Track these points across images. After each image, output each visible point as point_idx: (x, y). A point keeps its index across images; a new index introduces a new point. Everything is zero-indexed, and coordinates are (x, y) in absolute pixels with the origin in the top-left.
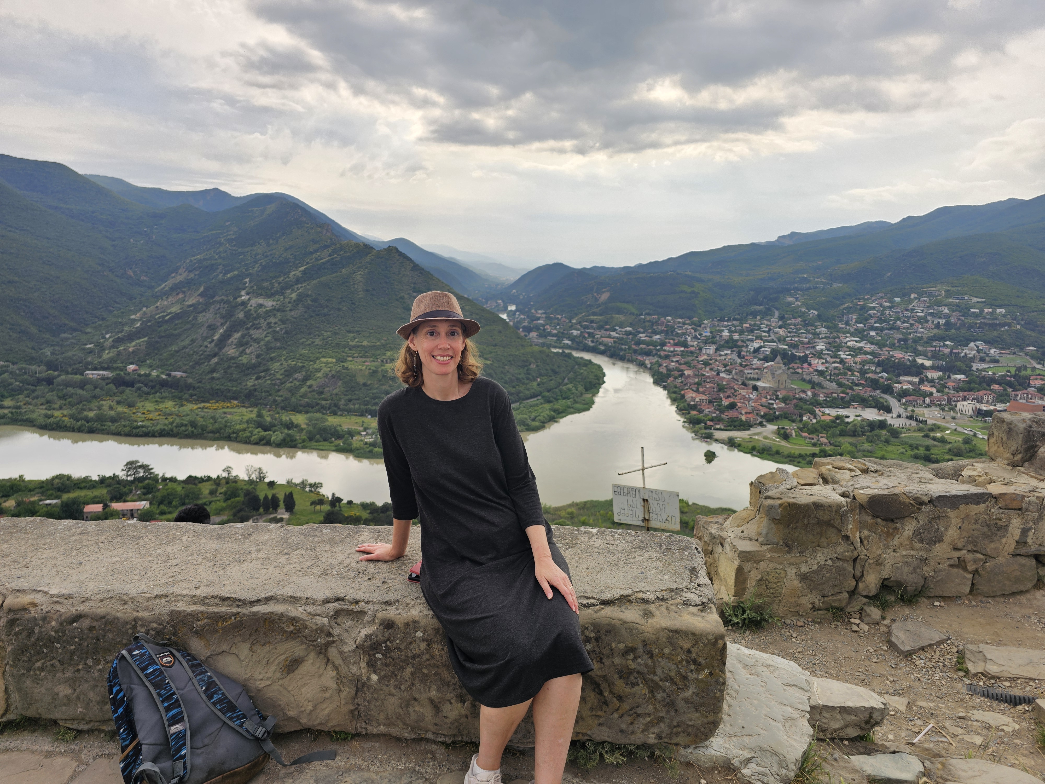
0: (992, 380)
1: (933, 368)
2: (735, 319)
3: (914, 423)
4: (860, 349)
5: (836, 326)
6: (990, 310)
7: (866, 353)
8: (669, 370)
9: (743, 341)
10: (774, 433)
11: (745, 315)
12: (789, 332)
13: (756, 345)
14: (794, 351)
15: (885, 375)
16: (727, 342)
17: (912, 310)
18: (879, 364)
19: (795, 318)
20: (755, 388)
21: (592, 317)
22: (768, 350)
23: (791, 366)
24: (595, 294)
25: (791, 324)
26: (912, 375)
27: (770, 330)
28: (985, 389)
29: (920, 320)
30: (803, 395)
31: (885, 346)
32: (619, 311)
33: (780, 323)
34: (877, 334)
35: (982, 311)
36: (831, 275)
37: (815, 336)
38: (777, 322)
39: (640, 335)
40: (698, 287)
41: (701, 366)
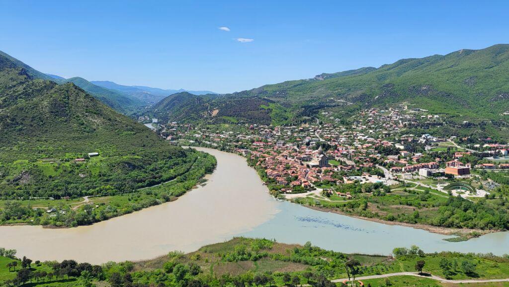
0: (436, 156)
1: (404, 150)
2: (294, 125)
3: (397, 182)
5: (350, 128)
6: (431, 116)
7: (369, 143)
8: (257, 157)
9: (299, 138)
10: (321, 193)
11: (300, 122)
12: (326, 132)
13: (307, 140)
14: (329, 143)
15: (380, 155)
17: (391, 117)
18: (376, 149)
19: (328, 123)
20: (308, 166)
22: (313, 144)
24: (209, 111)
25: (326, 127)
26: (395, 155)
28: (433, 161)
29: (396, 123)
30: (336, 169)
31: (378, 138)
32: (225, 122)
34: (374, 131)
35: (427, 116)
36: (346, 98)
37: (341, 133)
38: (319, 126)
39: (239, 136)
40: (271, 106)
41: (275, 154)
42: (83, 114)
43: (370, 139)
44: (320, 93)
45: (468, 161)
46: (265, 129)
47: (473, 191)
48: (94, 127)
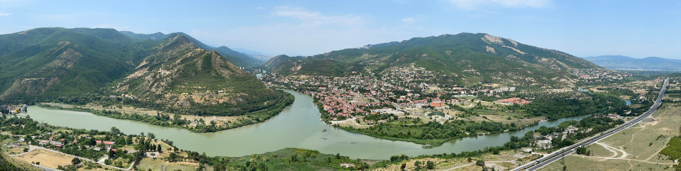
0: (427, 96)
1: (410, 92)
2: (346, 77)
3: (403, 113)
4: (388, 87)
5: (380, 79)
7: (390, 88)
8: (320, 97)
9: (348, 85)
10: (355, 120)
11: (350, 75)
12: (365, 81)
13: (353, 86)
14: (366, 88)
15: (395, 96)
16: (342, 85)
18: (393, 92)
19: (367, 76)
20: (350, 103)
21: (293, 76)
22: (357, 88)
23: (364, 94)
26: (404, 95)
27: (358, 80)
28: (425, 99)
29: (407, 76)
30: (367, 105)
31: (397, 85)
32: (304, 74)
33: (362, 78)
34: (394, 81)
35: (425, 72)
36: (380, 60)
37: (373, 82)
38: (361, 77)
39: (311, 83)
40: (334, 64)
41: (332, 95)
42: (218, 68)
43: (390, 86)
44: (365, 56)
45: (443, 98)
46: (327, 79)
47: (443, 115)
48: (224, 76)
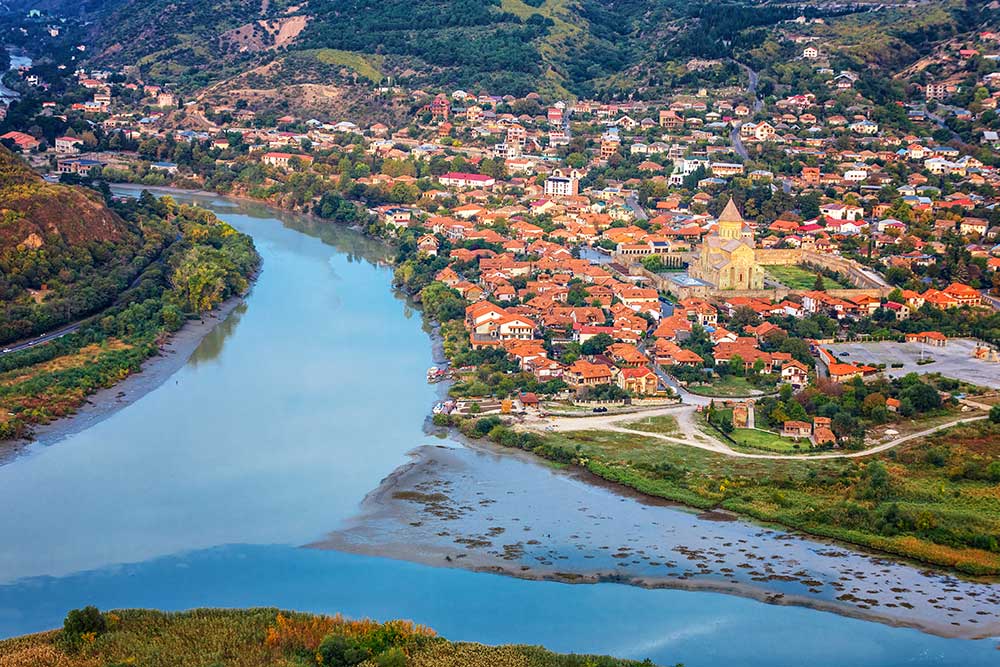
4: (956, 177)
8: (443, 245)
9: (654, 159)
12: (780, 132)
13: (688, 166)
16: (613, 161)
19: (797, 91)
21: (246, 92)
24: (264, 23)
25: (787, 110)
27: (729, 126)
30: (791, 311)
32: (326, 75)
33: (760, 105)
38: (751, 105)
46: (498, 111)
